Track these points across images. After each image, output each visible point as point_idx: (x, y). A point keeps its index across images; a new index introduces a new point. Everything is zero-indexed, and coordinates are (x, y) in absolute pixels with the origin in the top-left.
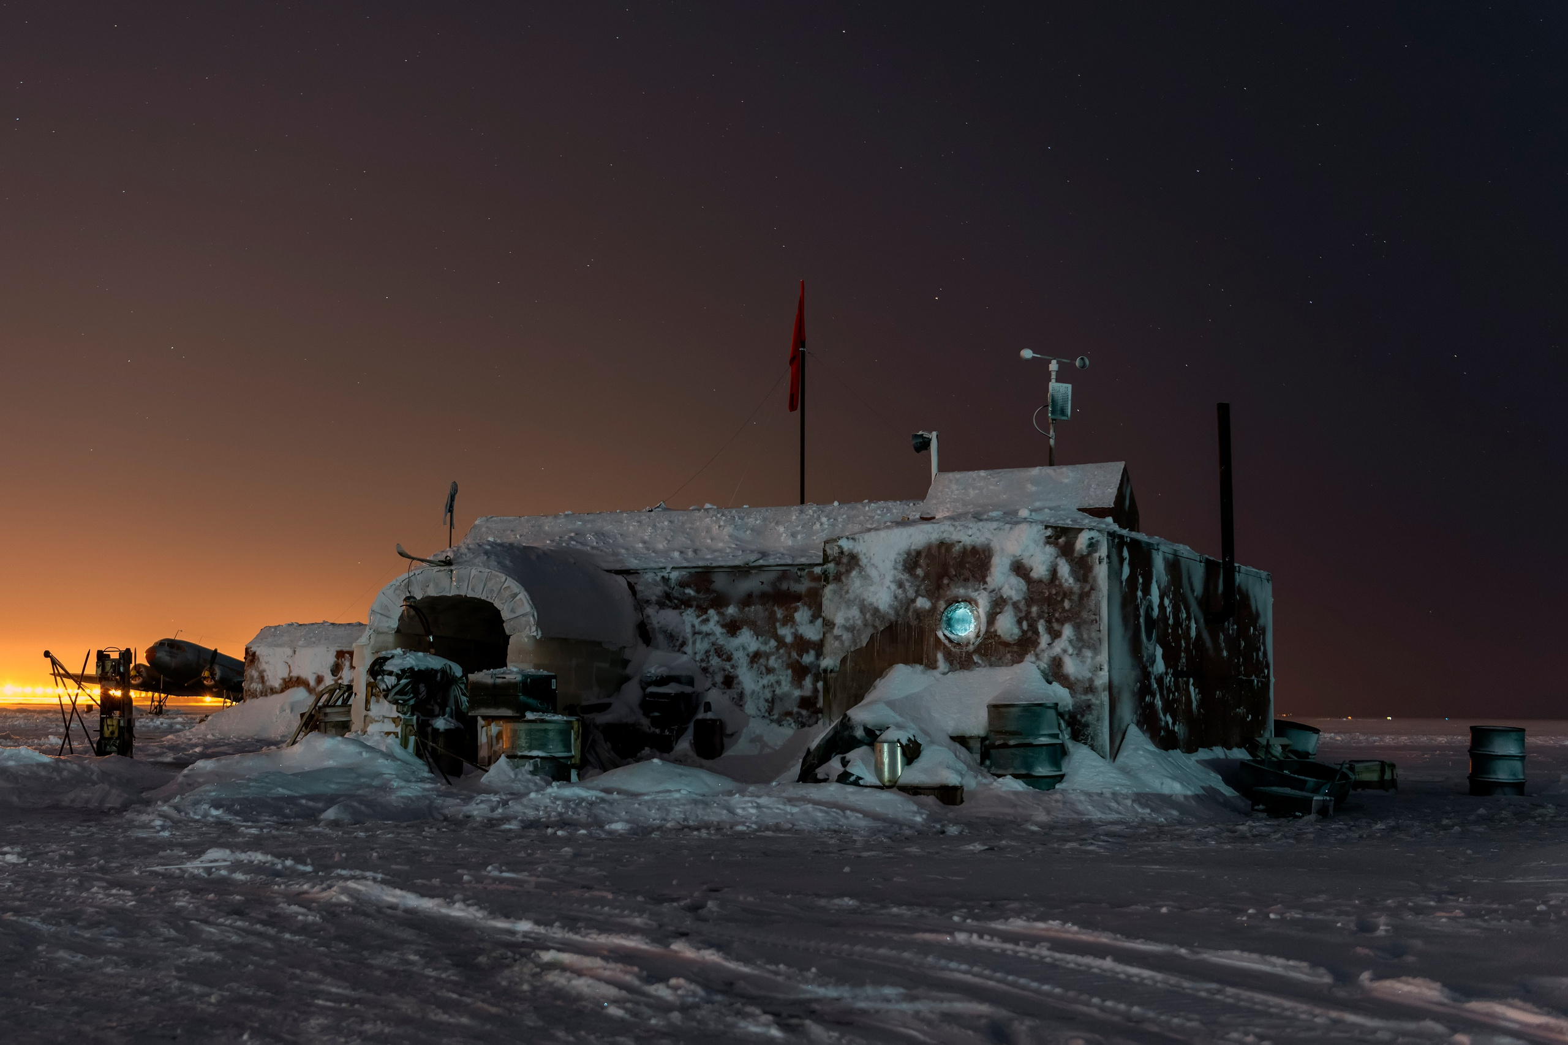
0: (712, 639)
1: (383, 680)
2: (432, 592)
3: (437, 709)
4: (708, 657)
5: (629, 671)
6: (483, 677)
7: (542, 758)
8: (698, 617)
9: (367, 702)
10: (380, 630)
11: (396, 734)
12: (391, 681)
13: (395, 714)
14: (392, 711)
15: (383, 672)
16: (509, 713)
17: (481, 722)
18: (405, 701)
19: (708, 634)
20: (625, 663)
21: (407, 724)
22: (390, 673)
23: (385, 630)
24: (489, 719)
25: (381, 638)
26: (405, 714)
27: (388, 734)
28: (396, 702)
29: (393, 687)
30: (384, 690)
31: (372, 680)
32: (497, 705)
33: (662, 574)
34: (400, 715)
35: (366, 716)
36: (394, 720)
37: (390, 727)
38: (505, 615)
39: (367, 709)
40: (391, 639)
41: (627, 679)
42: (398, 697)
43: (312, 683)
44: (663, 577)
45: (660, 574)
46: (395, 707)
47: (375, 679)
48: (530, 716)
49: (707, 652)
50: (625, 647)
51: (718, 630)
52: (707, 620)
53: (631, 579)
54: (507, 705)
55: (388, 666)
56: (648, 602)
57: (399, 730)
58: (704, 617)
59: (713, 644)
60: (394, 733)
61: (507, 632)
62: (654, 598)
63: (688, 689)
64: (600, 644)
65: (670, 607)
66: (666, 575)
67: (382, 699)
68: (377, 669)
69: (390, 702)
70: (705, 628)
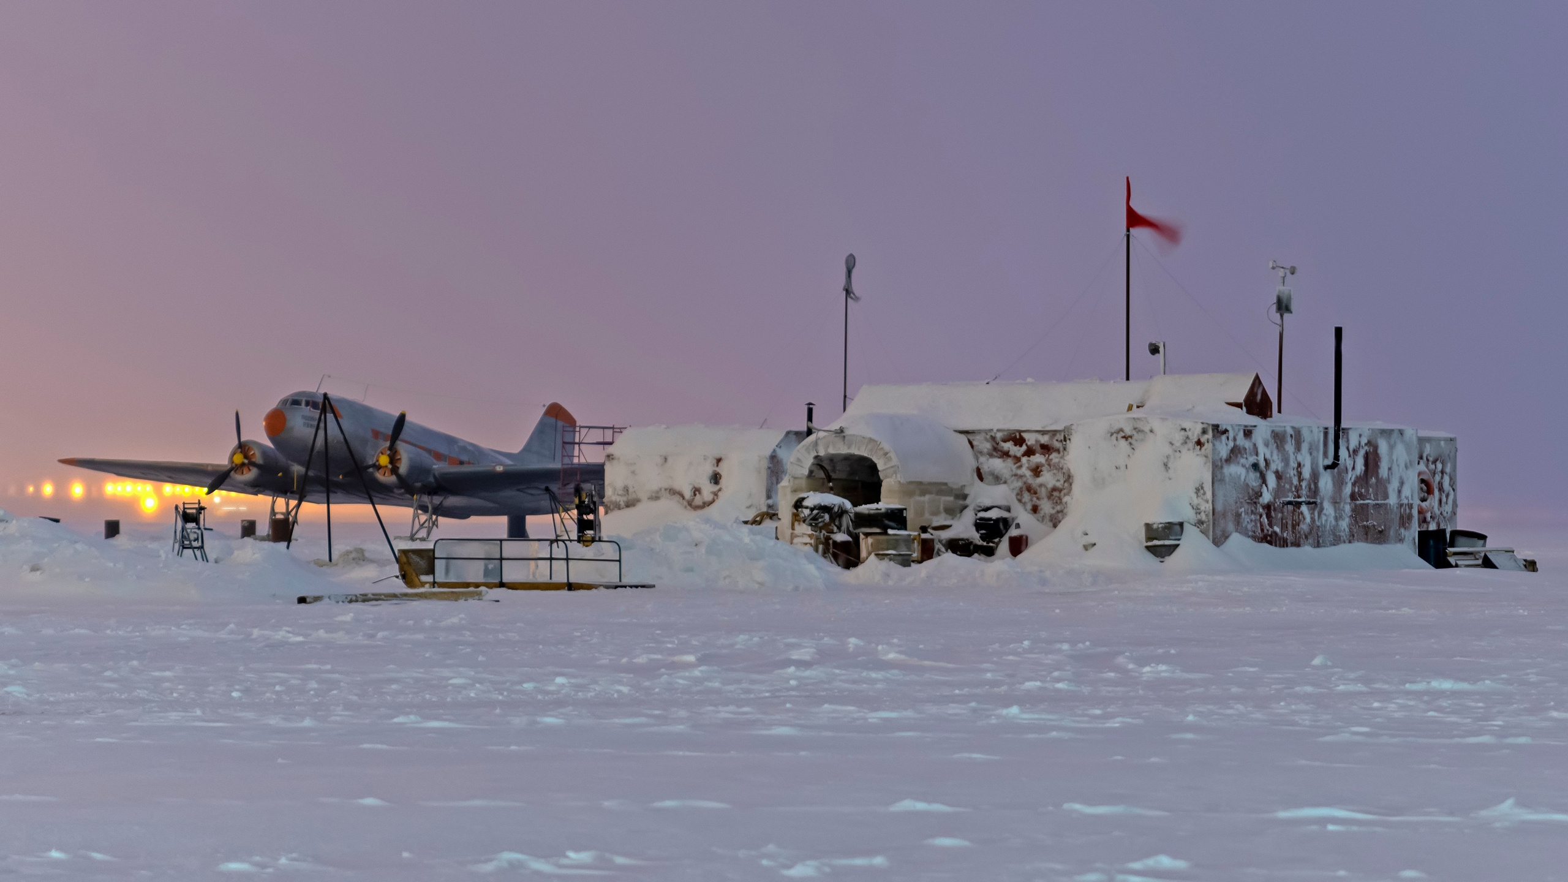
0: (1024, 479)
1: (802, 512)
2: (832, 451)
3: (835, 529)
4: (1021, 492)
5: (968, 502)
6: (864, 509)
7: (894, 555)
8: (1015, 464)
9: (793, 525)
10: (796, 476)
11: (811, 544)
12: (807, 512)
13: (810, 532)
14: (808, 530)
15: (802, 507)
16: (878, 530)
17: (862, 536)
18: (816, 524)
19: (1021, 476)
20: (965, 497)
21: (818, 539)
22: (807, 508)
23: (800, 476)
24: (867, 535)
25: (797, 481)
26: (816, 532)
27: (806, 544)
28: (811, 525)
29: (809, 516)
30: (803, 518)
31: (795, 511)
32: (870, 526)
33: (991, 434)
34: (813, 532)
35: (792, 534)
36: (810, 536)
37: (808, 540)
38: (880, 467)
39: (793, 529)
40: (803, 483)
41: (965, 507)
42: (811, 522)
43: (688, 494)
44: (991, 436)
45: (990, 434)
46: (810, 527)
47: (797, 510)
48: (890, 532)
49: (1021, 489)
50: (965, 486)
51: (1028, 473)
52: (1020, 467)
53: (971, 437)
54: (878, 527)
55: (805, 503)
56: (981, 453)
57: (812, 541)
58: (1019, 464)
59: (1025, 483)
60: (809, 543)
61: (881, 477)
62: (985, 451)
63: (1005, 514)
64: (946, 484)
65: (996, 457)
66: (993, 435)
67: (802, 523)
68: (798, 504)
69: (807, 525)
70: (1020, 472)
